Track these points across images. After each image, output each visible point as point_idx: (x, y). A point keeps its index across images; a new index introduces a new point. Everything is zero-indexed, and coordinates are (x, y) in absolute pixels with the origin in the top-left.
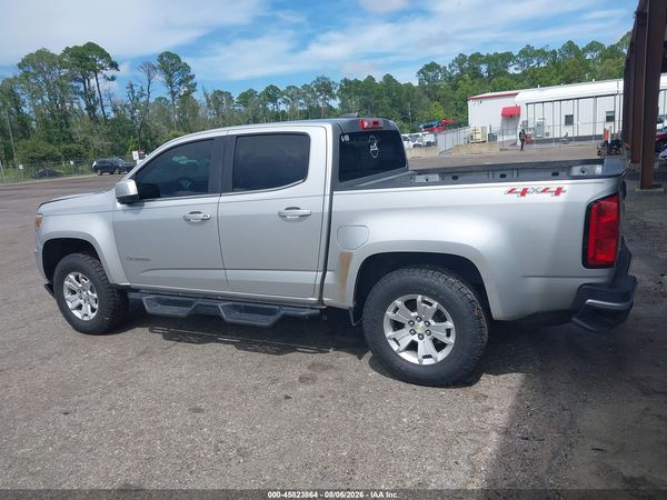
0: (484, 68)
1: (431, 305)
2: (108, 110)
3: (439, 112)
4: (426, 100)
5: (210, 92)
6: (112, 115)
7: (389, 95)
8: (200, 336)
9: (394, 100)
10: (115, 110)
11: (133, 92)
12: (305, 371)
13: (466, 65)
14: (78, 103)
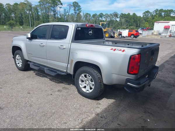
0: (163, 14)
1: (90, 77)
2: (59, 15)
3: (147, 25)
4: (144, 21)
5: (85, 14)
6: (59, 17)
7: (134, 19)
8: (44, 75)
9: (135, 21)
10: (60, 16)
11: (65, 11)
12: (61, 89)
13: (158, 12)
14: (52, 13)
